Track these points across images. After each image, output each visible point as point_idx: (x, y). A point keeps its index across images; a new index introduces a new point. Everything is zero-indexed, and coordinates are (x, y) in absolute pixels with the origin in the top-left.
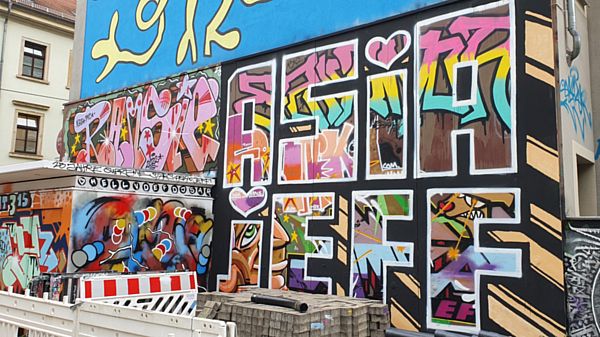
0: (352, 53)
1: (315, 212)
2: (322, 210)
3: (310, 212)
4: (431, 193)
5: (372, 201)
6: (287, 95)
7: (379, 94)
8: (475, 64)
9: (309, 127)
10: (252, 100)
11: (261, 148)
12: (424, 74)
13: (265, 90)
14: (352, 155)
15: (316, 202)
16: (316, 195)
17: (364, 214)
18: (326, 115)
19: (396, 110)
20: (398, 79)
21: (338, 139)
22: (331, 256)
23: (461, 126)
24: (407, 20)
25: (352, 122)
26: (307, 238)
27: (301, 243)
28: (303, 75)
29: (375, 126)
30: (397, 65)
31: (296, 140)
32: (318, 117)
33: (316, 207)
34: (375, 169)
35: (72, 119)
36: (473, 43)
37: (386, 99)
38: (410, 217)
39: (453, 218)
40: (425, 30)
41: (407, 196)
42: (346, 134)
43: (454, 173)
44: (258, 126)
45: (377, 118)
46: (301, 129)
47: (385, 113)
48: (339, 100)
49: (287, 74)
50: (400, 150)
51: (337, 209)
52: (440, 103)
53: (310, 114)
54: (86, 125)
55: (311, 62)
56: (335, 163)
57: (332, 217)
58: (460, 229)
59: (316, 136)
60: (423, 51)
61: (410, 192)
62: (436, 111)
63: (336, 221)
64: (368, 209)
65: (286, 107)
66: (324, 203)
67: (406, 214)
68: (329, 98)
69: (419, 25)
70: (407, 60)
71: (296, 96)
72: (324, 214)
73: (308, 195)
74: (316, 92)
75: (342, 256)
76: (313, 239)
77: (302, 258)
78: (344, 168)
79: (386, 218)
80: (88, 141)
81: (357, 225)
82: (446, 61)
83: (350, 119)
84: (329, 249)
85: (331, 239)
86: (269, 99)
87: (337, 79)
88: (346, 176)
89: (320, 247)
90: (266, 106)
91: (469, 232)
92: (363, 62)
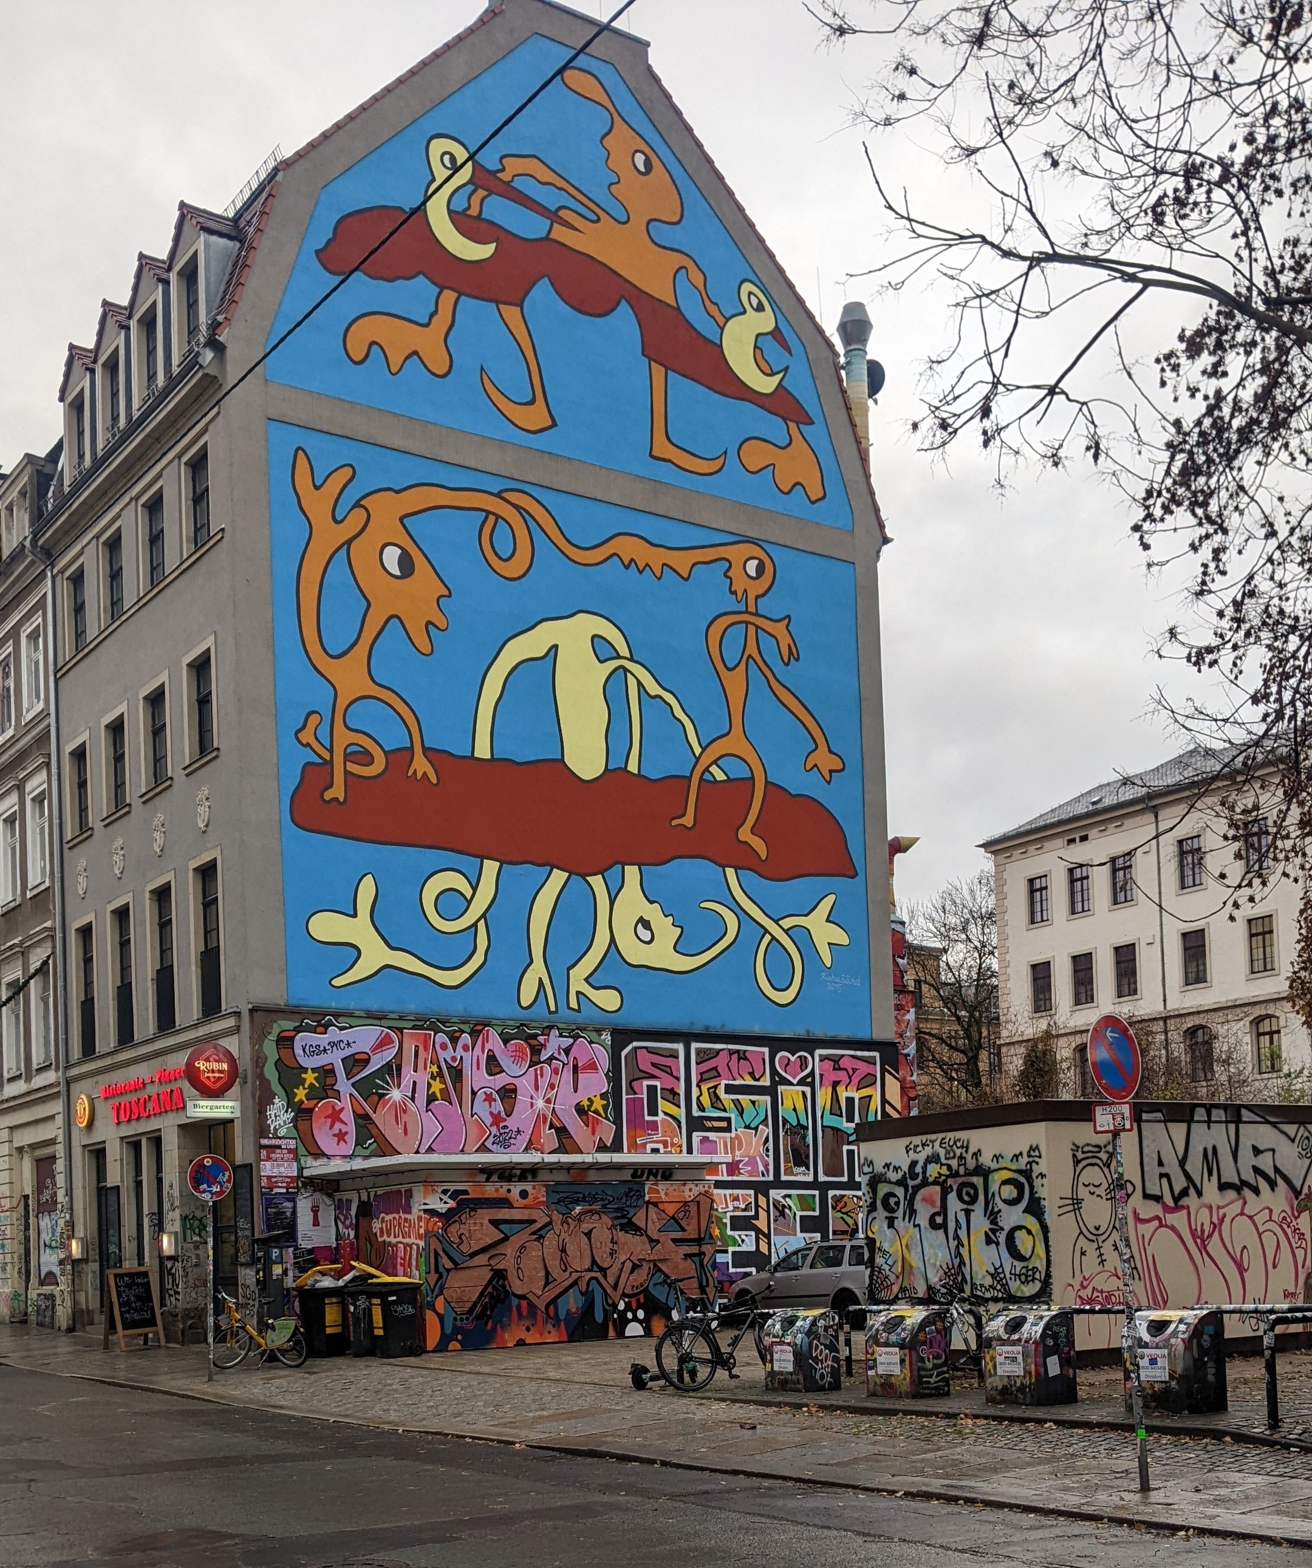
0: (764, 1060)
1: (736, 1209)
2: (743, 1206)
3: (731, 1208)
4: (831, 1193)
5: (788, 1199)
6: (698, 1086)
7: (788, 1104)
8: (856, 1096)
9: (724, 1124)
10: (657, 1083)
11: (672, 1139)
12: (823, 1096)
13: (671, 1074)
14: (768, 1156)
15: (736, 1199)
16: (736, 1192)
17: (781, 1210)
18: (741, 1113)
19: (803, 1122)
20: (804, 1093)
21: (754, 1140)
22: (753, 1249)
23: (849, 1143)
24: (810, 1044)
25: (767, 1126)
26: (729, 1232)
27: (723, 1237)
28: (716, 1068)
29: (786, 1133)
30: (802, 1082)
31: (712, 1136)
32: (733, 1116)
33: (736, 1203)
34: (789, 1172)
35: (285, 1040)
36: (856, 1079)
37: (795, 1109)
38: (817, 1213)
39: (846, 1213)
40: (823, 1058)
41: (814, 1196)
42: (761, 1137)
43: (845, 1179)
44: (666, 1114)
45: (788, 1126)
46: (716, 1124)
47: (795, 1123)
48: (753, 1103)
49: (697, 1064)
50: (808, 1157)
51: (757, 1206)
52: (832, 1121)
53: (725, 1110)
55: (724, 1056)
56: (752, 1162)
57: (753, 1213)
58: (850, 1221)
59: (733, 1134)
60: (821, 1076)
61: (816, 1193)
62: (833, 1128)
63: (756, 1217)
64: (784, 1206)
65: (698, 1098)
66: (744, 1200)
67: (814, 1210)
68: (744, 1099)
69: (818, 1052)
70: (809, 1080)
71: (709, 1089)
72: (745, 1210)
73: (728, 1192)
74: (729, 1089)
75: (764, 1248)
76: (736, 1234)
77: (726, 1252)
78: (761, 1168)
79: (799, 1214)
80: (345, 1087)
81: (775, 1221)
82: (838, 1089)
83: (764, 1121)
84: (751, 1241)
85: (753, 1233)
86: (678, 1087)
87: (749, 1081)
88: (763, 1175)
89: (743, 1241)
90: (674, 1093)
91: (856, 1224)
92: (774, 1071)
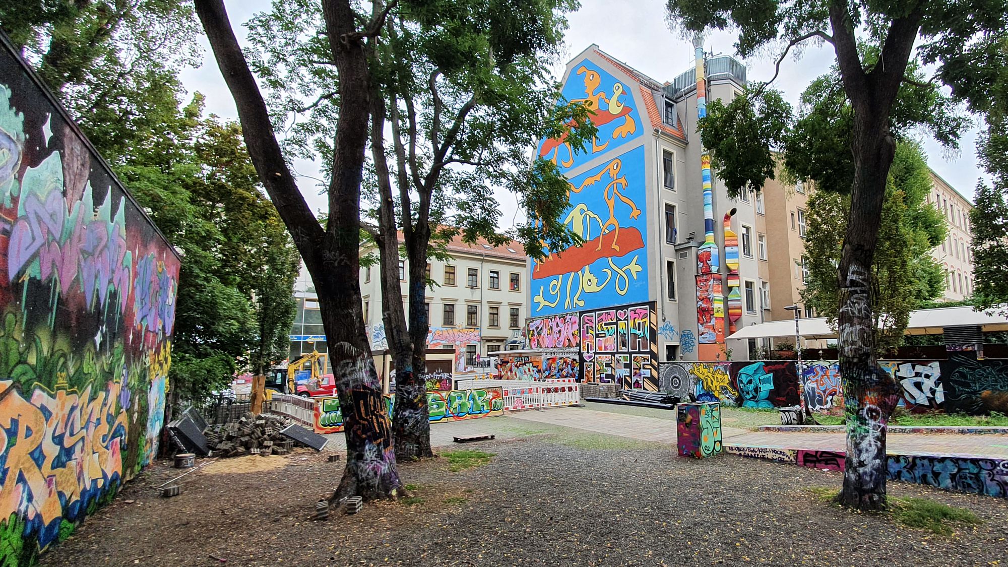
0: (614, 314)
1: (606, 360)
4: (633, 355)
5: (620, 358)
6: (598, 324)
7: (621, 327)
8: (641, 321)
9: (604, 335)
10: (588, 325)
11: (592, 340)
12: (631, 323)
13: (592, 322)
14: (615, 344)
15: (607, 357)
18: (608, 331)
19: (625, 332)
20: (625, 323)
21: (612, 339)
22: (611, 373)
23: (639, 338)
24: (627, 307)
27: (603, 369)
28: (602, 319)
29: (620, 336)
31: (601, 339)
34: (621, 349)
35: (528, 325)
36: (641, 316)
37: (623, 329)
38: (629, 362)
39: (637, 362)
40: (631, 311)
43: (637, 350)
44: (590, 333)
45: (621, 334)
46: (602, 335)
48: (611, 328)
49: (598, 318)
50: (626, 343)
51: (612, 360)
52: (633, 331)
53: (604, 331)
54: (534, 328)
55: (604, 314)
56: (611, 346)
57: (611, 362)
58: (639, 365)
59: (606, 338)
60: (630, 316)
61: (628, 355)
62: (634, 333)
65: (598, 328)
66: (609, 358)
68: (609, 327)
69: (630, 309)
70: (627, 318)
71: (600, 325)
74: (606, 324)
75: (613, 373)
77: (604, 373)
78: (613, 348)
80: (536, 334)
81: (617, 364)
83: (614, 333)
84: (610, 371)
86: (593, 325)
87: (610, 321)
88: (614, 350)
89: (608, 371)
90: (592, 327)
92: (617, 317)
